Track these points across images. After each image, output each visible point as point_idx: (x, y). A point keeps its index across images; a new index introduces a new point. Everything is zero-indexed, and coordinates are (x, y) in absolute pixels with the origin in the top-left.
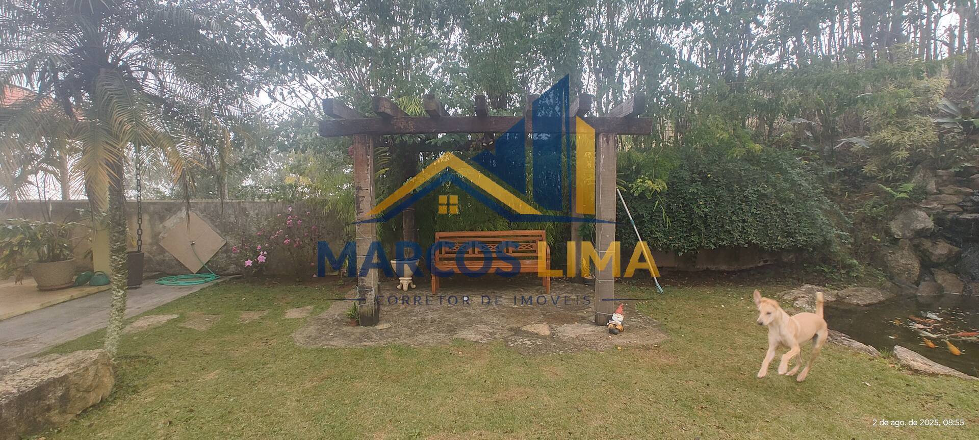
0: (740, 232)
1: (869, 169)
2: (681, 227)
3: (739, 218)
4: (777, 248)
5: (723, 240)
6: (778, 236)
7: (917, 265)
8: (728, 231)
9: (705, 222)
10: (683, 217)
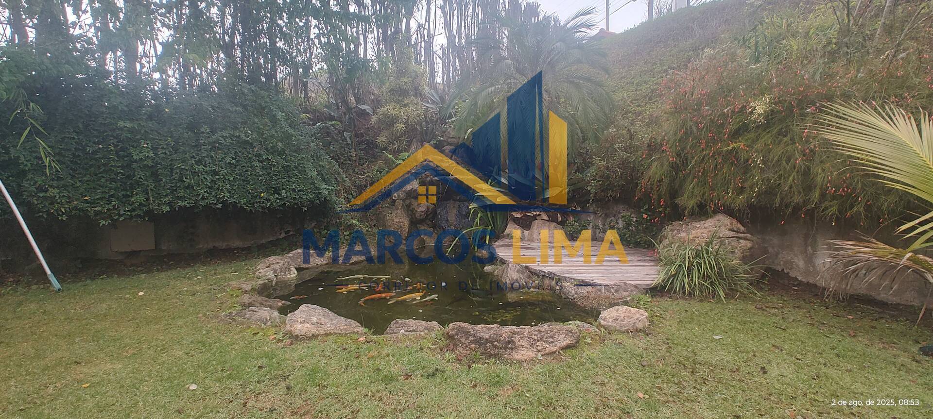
1: (381, 139)
2: (113, 180)
3: (208, 168)
4: (263, 208)
5: (182, 198)
6: (261, 193)
7: (406, 223)
8: (189, 187)
9: (155, 176)
10: (115, 166)
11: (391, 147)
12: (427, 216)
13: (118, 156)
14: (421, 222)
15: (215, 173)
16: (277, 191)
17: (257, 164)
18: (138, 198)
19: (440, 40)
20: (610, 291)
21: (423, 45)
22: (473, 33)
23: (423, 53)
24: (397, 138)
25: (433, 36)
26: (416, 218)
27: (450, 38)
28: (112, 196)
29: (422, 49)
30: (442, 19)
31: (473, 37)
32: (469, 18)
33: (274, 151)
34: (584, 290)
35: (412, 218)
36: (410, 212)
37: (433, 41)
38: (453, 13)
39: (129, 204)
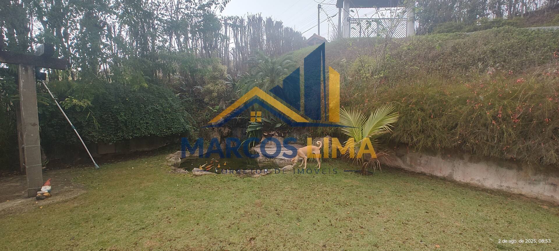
0: (145, 129)
1: (206, 100)
2: (111, 128)
3: (144, 122)
4: (164, 135)
5: (136, 133)
6: (164, 130)
7: (219, 138)
8: (139, 129)
9: (126, 125)
10: (112, 123)
11: (211, 103)
12: (228, 134)
13: (112, 119)
14: (226, 137)
15: (147, 123)
16: (169, 129)
17: (162, 118)
18: (120, 134)
19: (232, 45)
20: (288, 161)
21: (224, 48)
22: (248, 40)
23: (223, 53)
24: (214, 99)
25: (229, 44)
26: (223, 136)
27: (237, 43)
28: (111, 134)
29: (223, 50)
30: (233, 34)
31: (248, 42)
32: (246, 33)
33: (167, 113)
34: (281, 162)
35: (222, 135)
36: (220, 133)
37: (228, 47)
38: (238, 32)
39: (117, 136)
